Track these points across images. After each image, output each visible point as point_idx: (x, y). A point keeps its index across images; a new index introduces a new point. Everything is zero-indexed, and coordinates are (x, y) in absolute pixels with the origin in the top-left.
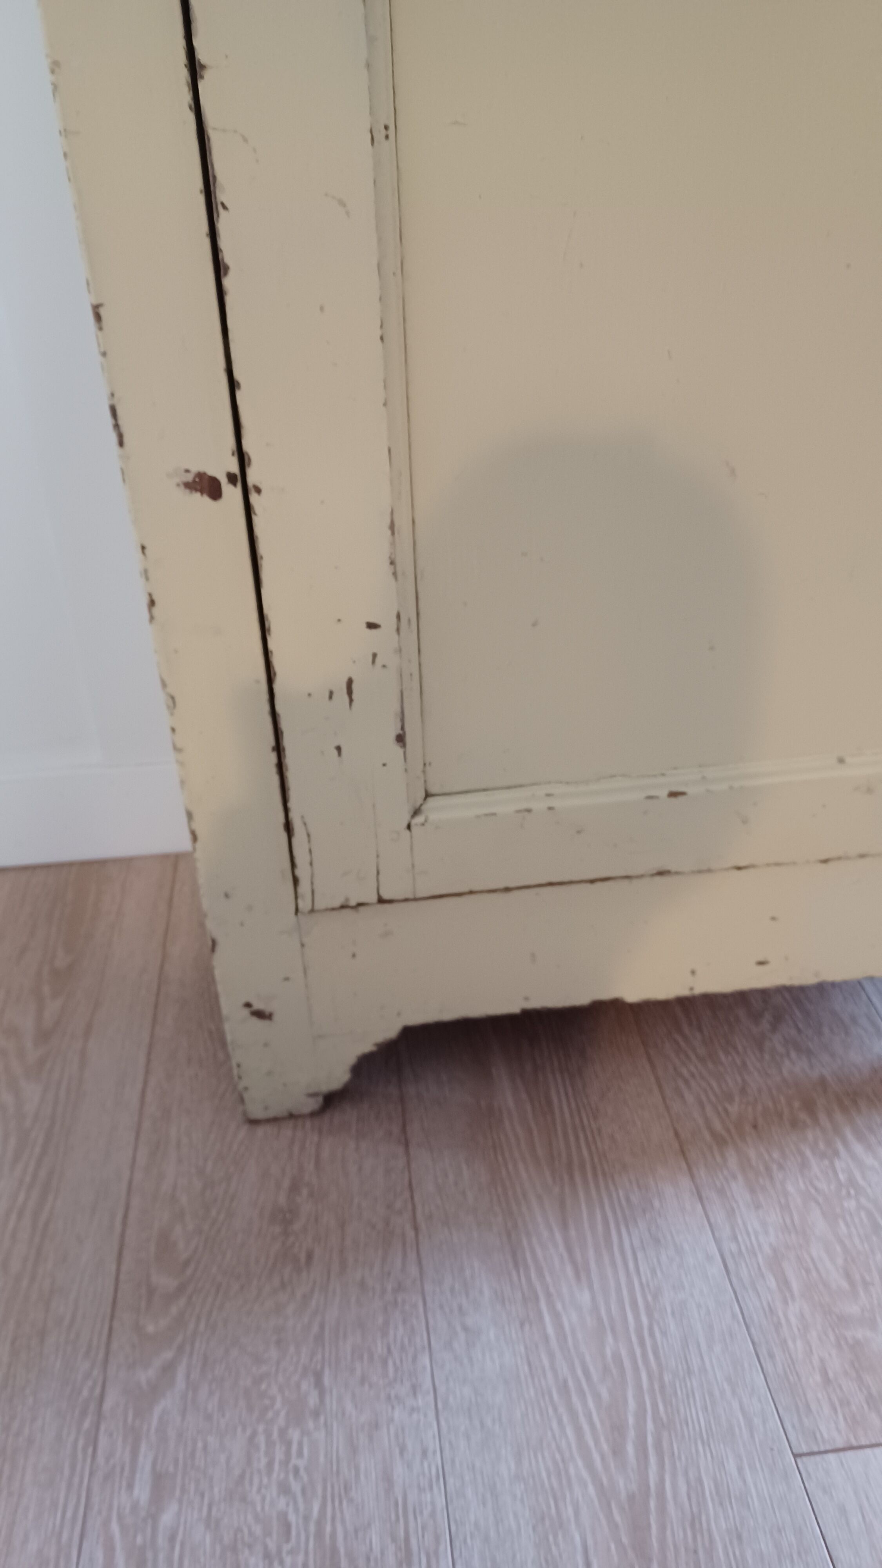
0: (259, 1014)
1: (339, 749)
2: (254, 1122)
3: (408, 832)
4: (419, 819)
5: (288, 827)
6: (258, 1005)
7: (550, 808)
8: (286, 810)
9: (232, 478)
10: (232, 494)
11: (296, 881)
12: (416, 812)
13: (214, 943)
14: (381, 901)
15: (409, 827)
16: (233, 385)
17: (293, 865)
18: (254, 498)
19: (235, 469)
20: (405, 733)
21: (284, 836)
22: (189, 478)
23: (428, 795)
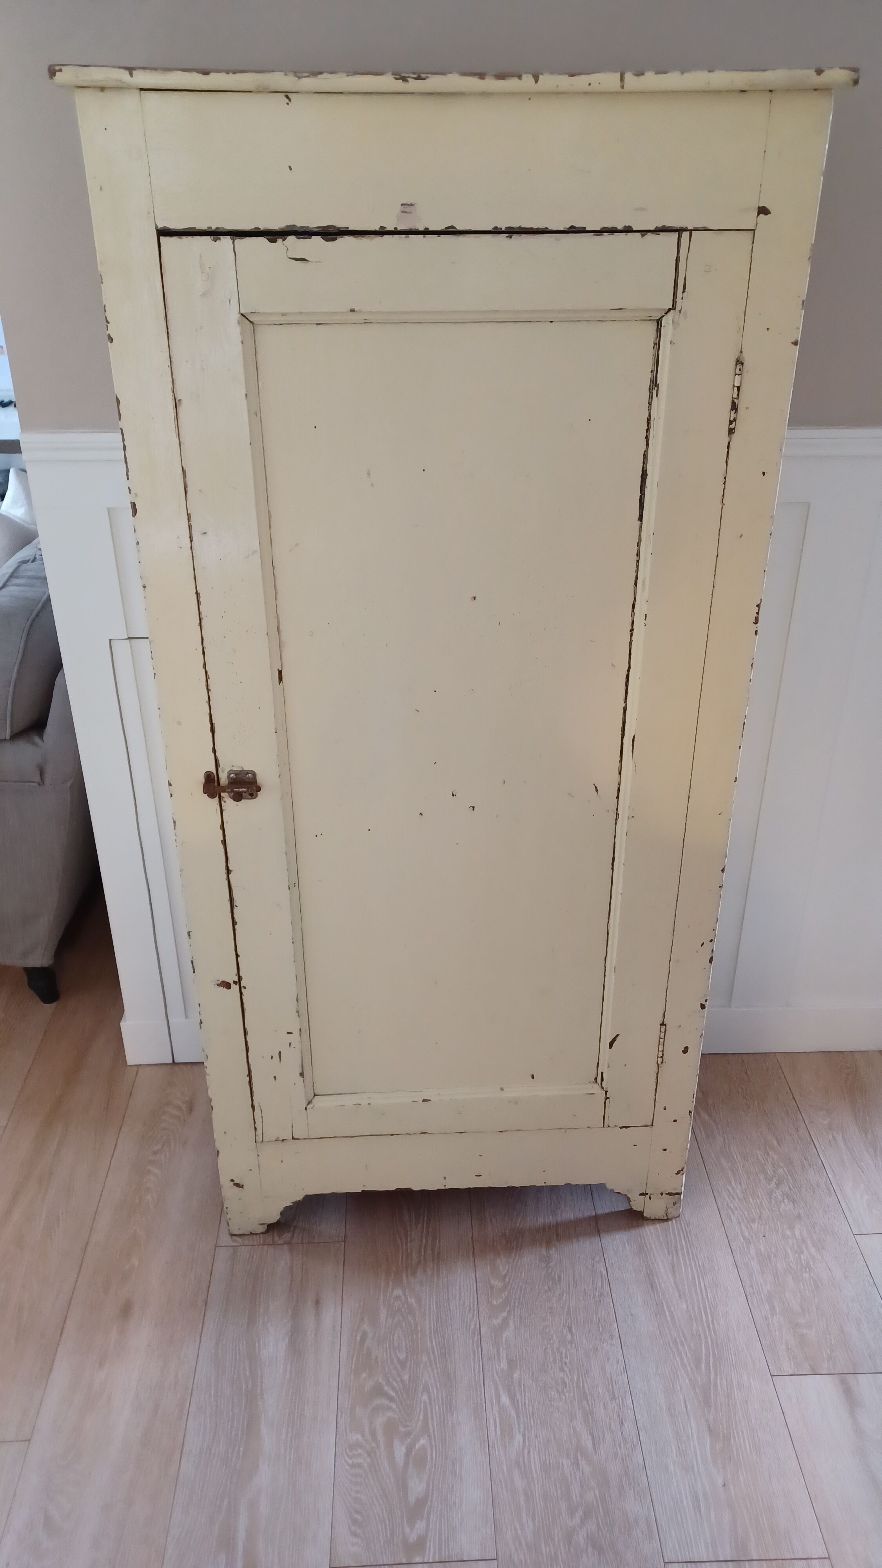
0: (237, 1185)
1: (275, 1077)
2: (232, 1235)
3: (305, 1111)
4: (310, 1106)
5: (253, 1106)
6: (237, 1181)
7: (369, 1104)
8: (252, 1100)
9: (235, 982)
10: (235, 988)
11: (256, 1129)
12: (309, 1103)
13: (218, 1152)
14: (293, 1138)
15: (306, 1109)
16: (237, 956)
17: (255, 1123)
18: (243, 990)
19: (237, 980)
20: (304, 1072)
21: (251, 1110)
22: (219, 982)
23: (315, 1095)
